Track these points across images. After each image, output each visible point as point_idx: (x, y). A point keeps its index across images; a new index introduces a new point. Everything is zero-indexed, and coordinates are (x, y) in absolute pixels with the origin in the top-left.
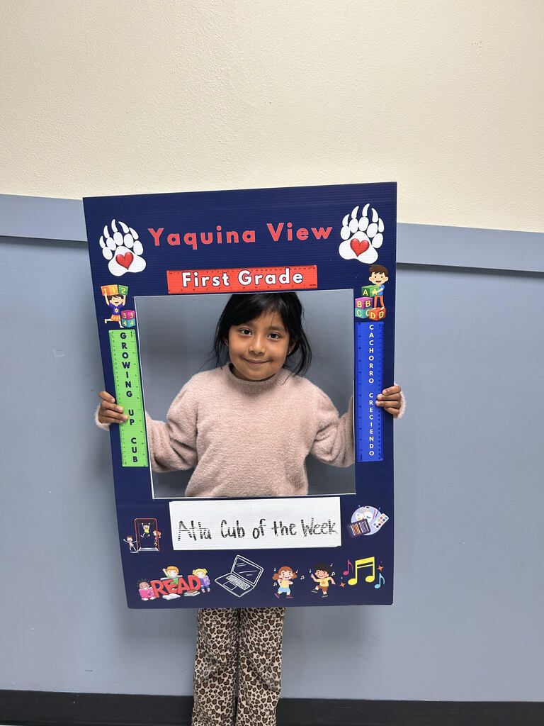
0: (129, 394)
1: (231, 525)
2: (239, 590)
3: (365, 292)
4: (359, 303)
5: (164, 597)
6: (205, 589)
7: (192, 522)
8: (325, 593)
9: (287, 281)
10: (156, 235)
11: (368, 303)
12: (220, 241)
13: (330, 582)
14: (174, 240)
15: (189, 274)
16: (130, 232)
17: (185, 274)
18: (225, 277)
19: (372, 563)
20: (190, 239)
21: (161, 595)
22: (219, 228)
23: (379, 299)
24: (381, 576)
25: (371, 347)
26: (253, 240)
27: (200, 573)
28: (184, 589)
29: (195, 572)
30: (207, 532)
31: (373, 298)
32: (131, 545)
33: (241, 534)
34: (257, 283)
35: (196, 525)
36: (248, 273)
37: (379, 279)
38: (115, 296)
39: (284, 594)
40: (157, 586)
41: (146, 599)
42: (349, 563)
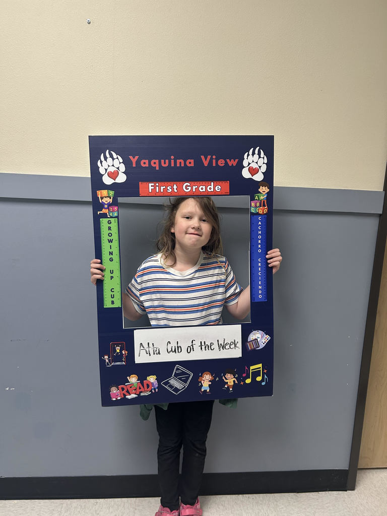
0: (111, 260)
1: (174, 344)
2: (176, 390)
3: (256, 198)
4: (253, 204)
5: (127, 397)
6: (155, 389)
7: (148, 343)
8: (231, 389)
9: (212, 190)
10: (134, 160)
11: (258, 204)
12: (173, 165)
13: (234, 381)
14: (145, 163)
15: (153, 184)
16: (117, 158)
17: (150, 185)
18: (175, 187)
19: (260, 368)
20: (155, 163)
21: (125, 395)
22: (172, 157)
23: (264, 201)
24: (266, 377)
25: (260, 230)
26: (192, 165)
27: (152, 379)
28: (140, 390)
29: (148, 378)
30: (157, 350)
31: (261, 201)
32: (107, 361)
33: (180, 350)
34: (194, 190)
35: (151, 345)
36: (189, 184)
37: (264, 190)
38: (105, 197)
39: (205, 391)
40: (123, 389)
41: (114, 399)
42: (246, 368)
